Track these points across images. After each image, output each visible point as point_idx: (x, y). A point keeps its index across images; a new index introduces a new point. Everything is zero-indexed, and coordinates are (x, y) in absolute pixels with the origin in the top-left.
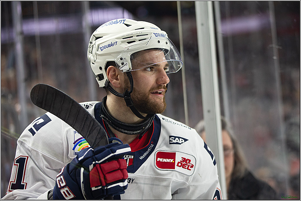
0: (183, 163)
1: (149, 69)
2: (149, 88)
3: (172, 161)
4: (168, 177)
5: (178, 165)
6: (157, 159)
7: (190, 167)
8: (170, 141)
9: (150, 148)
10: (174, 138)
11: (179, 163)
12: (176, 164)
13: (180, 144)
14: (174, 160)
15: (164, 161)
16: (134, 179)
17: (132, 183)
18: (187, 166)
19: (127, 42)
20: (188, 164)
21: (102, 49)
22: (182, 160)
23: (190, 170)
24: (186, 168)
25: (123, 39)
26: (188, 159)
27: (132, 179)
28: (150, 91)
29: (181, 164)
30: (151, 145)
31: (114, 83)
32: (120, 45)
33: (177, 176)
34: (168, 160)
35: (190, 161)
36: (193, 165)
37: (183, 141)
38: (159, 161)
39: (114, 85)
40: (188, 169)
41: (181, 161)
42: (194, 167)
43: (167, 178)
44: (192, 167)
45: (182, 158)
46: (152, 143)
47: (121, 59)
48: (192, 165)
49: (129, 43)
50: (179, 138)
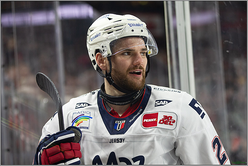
0: (165, 120)
1: (126, 54)
2: (126, 69)
3: (155, 120)
4: (152, 133)
5: (160, 123)
6: (143, 120)
7: (172, 122)
8: (156, 104)
9: (139, 112)
10: (159, 102)
11: (161, 120)
12: (158, 122)
13: (163, 105)
14: (157, 119)
15: (149, 121)
16: (124, 139)
17: (123, 142)
18: (169, 122)
19: (108, 33)
20: (170, 120)
21: (92, 40)
22: (164, 118)
23: (172, 125)
24: (168, 124)
25: (105, 30)
26: (169, 117)
27: (123, 139)
28: (127, 71)
29: (163, 121)
30: (140, 110)
31: (101, 66)
32: (102, 36)
33: (160, 132)
34: (152, 120)
35: (171, 117)
36: (175, 121)
37: (167, 102)
38: (145, 122)
39: (101, 68)
40: (170, 124)
41: (162, 119)
42: (176, 122)
43: (151, 135)
44: (174, 122)
45: (164, 116)
46: (141, 108)
47: (103, 47)
48: (173, 121)
49: (109, 33)
50: (163, 101)
